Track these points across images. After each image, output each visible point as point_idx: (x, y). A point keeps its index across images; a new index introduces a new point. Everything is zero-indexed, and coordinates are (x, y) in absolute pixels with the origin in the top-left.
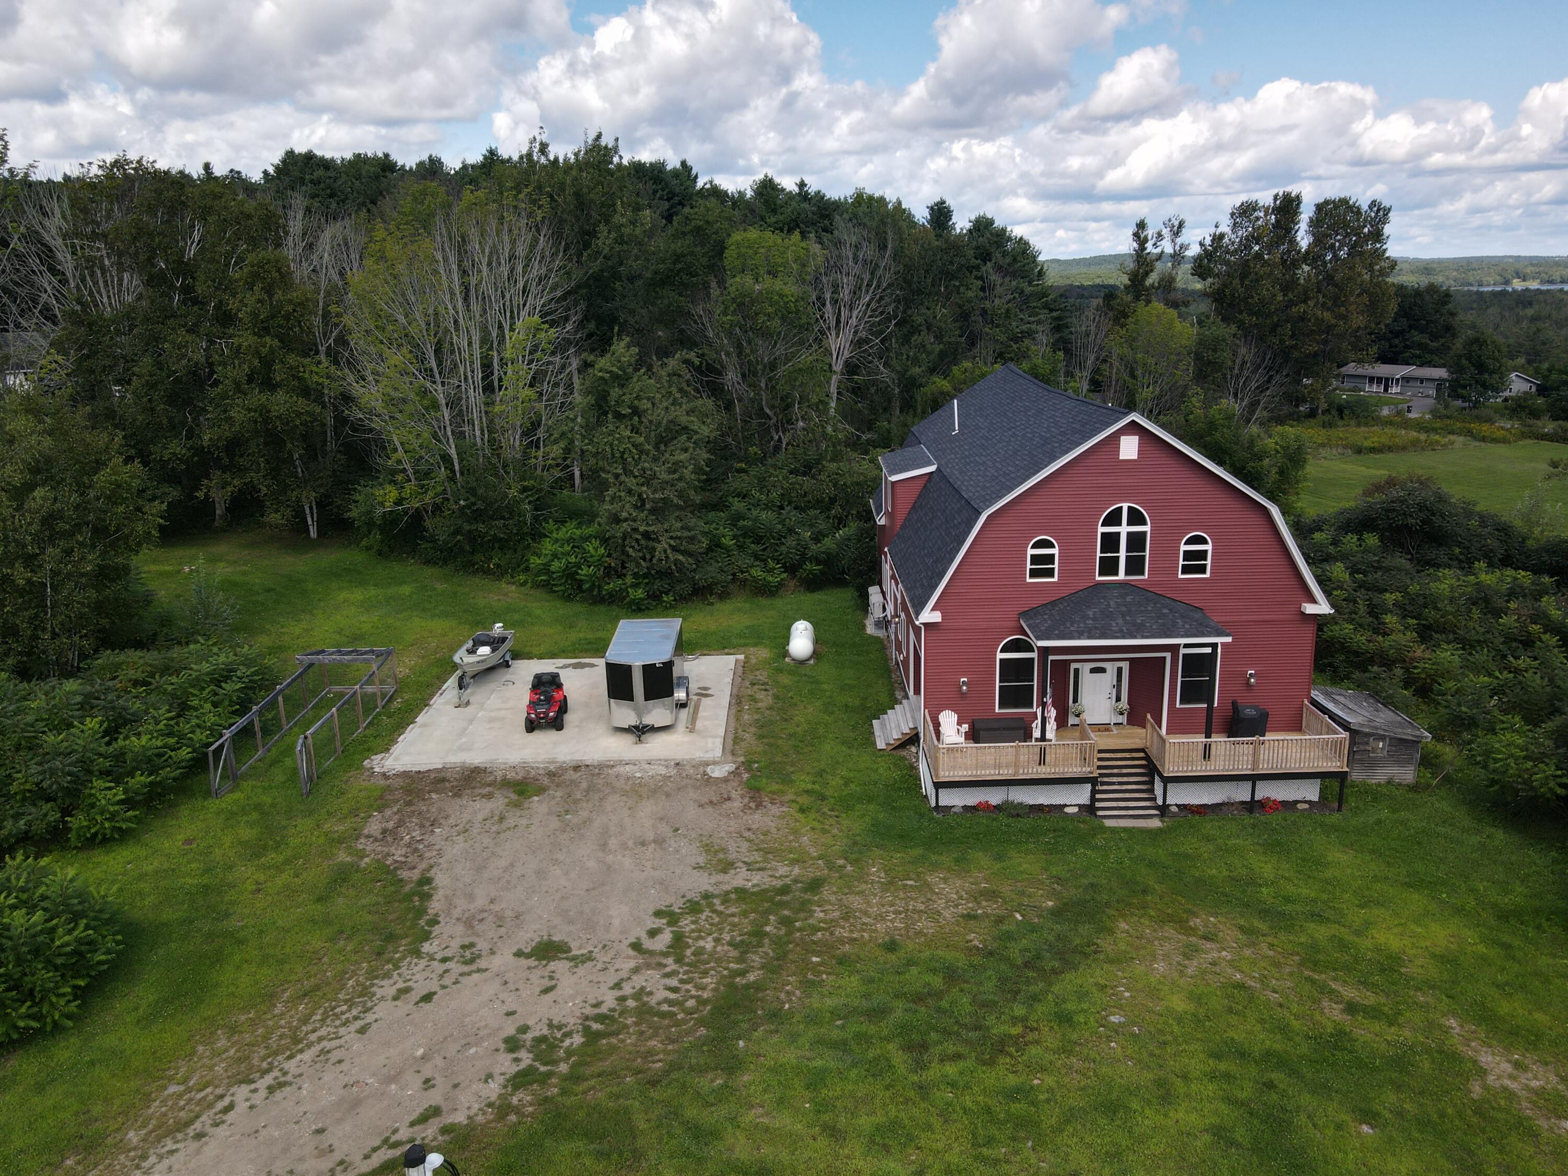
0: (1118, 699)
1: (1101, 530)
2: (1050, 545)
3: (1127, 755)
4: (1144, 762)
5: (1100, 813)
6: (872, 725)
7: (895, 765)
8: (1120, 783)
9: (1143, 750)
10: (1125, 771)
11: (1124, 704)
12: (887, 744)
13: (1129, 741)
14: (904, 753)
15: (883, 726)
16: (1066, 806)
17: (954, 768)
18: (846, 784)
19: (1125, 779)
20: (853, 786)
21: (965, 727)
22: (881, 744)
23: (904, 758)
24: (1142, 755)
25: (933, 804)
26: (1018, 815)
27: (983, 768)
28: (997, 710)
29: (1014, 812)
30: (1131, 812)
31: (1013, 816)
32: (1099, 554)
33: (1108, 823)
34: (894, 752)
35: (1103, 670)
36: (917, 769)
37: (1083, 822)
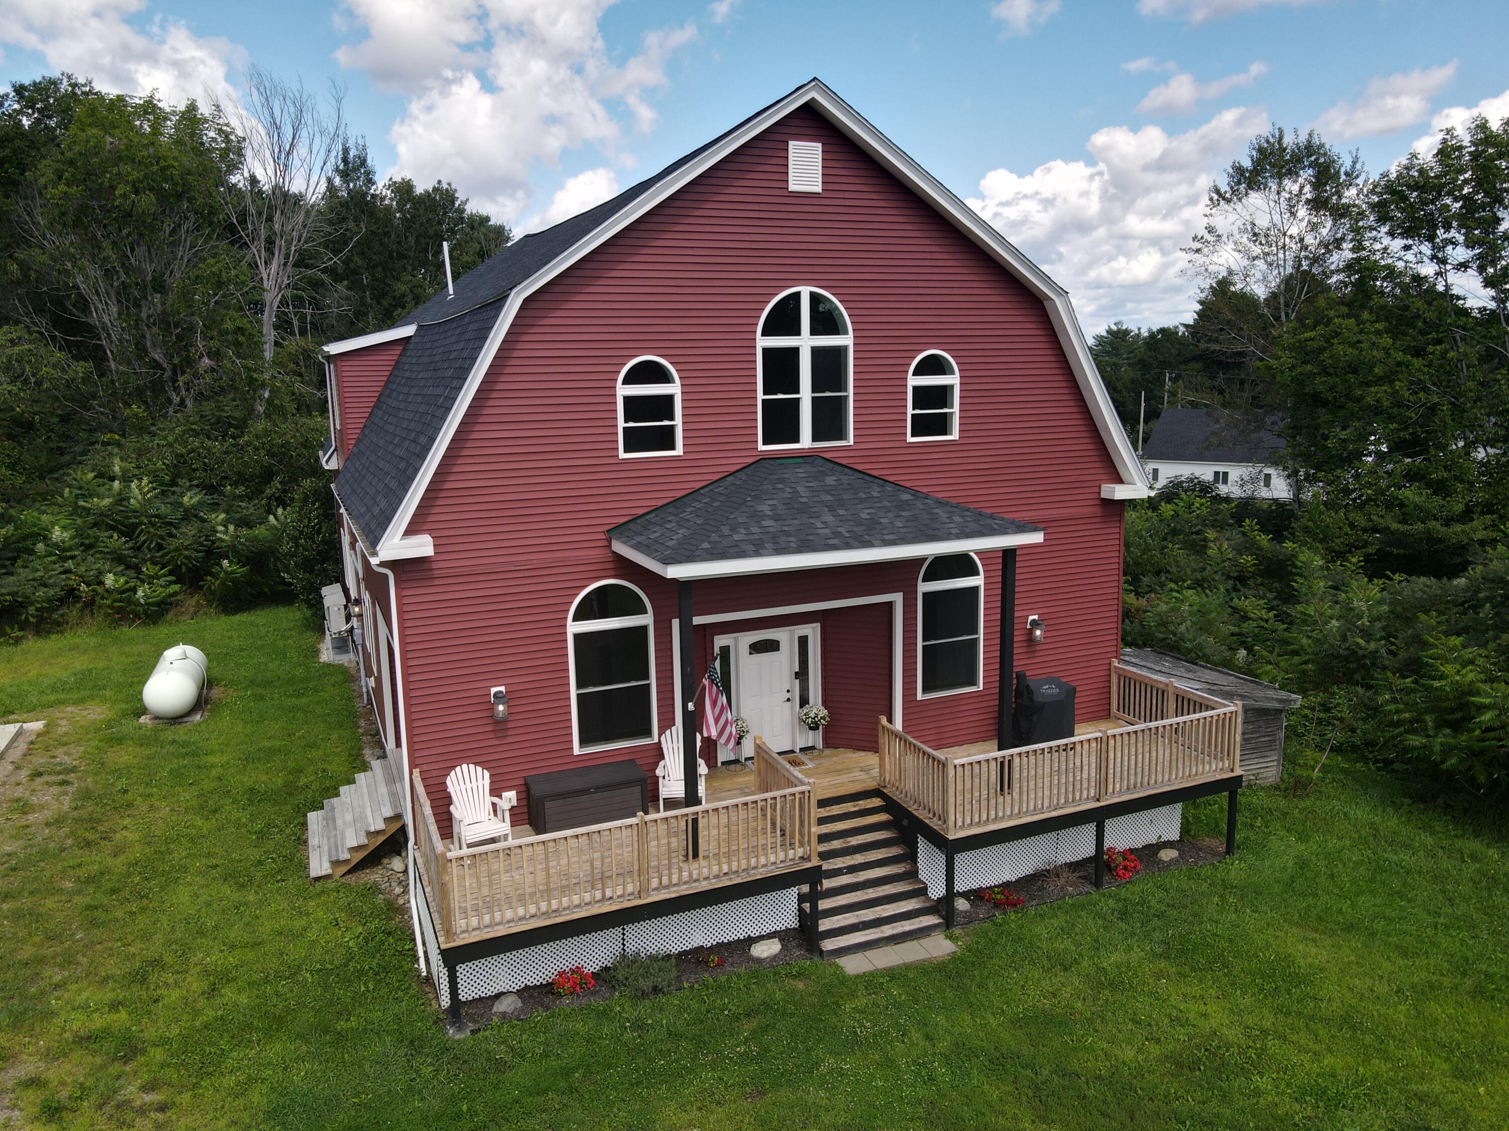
0: (804, 701)
1: (763, 342)
2: (661, 376)
3: (849, 807)
4: (883, 817)
5: (829, 945)
6: (304, 825)
7: (350, 910)
8: (852, 869)
9: (877, 792)
10: (855, 841)
11: (817, 708)
12: (335, 863)
13: (844, 778)
14: (374, 876)
15: (331, 821)
16: (751, 941)
17: (490, 905)
18: (212, 991)
19: (859, 859)
20: (228, 992)
21: (510, 797)
22: (319, 866)
23: (375, 889)
24: (877, 802)
25: (445, 1001)
26: (656, 990)
27: (565, 890)
28: (577, 750)
29: (646, 985)
30: (888, 930)
31: (644, 995)
32: (760, 396)
33: (853, 965)
34: (352, 879)
35: (771, 646)
36: (404, 910)
37: (799, 975)
